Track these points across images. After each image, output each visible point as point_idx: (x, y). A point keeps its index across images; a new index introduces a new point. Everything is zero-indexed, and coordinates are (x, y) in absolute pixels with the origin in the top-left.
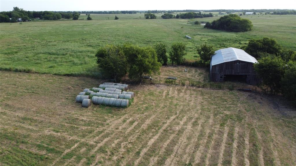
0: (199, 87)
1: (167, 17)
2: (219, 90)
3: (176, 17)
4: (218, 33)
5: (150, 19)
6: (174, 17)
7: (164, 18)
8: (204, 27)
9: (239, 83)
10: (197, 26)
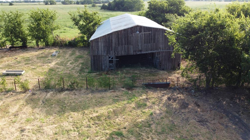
0: (62, 90)
1: (67, 3)
2: (105, 91)
3: (76, 3)
4: (114, 12)
5: (50, 5)
6: (74, 4)
7: (64, 4)
8: (101, 9)
9: (144, 68)
10: (95, 8)
